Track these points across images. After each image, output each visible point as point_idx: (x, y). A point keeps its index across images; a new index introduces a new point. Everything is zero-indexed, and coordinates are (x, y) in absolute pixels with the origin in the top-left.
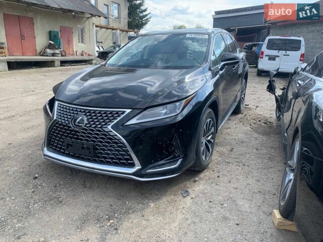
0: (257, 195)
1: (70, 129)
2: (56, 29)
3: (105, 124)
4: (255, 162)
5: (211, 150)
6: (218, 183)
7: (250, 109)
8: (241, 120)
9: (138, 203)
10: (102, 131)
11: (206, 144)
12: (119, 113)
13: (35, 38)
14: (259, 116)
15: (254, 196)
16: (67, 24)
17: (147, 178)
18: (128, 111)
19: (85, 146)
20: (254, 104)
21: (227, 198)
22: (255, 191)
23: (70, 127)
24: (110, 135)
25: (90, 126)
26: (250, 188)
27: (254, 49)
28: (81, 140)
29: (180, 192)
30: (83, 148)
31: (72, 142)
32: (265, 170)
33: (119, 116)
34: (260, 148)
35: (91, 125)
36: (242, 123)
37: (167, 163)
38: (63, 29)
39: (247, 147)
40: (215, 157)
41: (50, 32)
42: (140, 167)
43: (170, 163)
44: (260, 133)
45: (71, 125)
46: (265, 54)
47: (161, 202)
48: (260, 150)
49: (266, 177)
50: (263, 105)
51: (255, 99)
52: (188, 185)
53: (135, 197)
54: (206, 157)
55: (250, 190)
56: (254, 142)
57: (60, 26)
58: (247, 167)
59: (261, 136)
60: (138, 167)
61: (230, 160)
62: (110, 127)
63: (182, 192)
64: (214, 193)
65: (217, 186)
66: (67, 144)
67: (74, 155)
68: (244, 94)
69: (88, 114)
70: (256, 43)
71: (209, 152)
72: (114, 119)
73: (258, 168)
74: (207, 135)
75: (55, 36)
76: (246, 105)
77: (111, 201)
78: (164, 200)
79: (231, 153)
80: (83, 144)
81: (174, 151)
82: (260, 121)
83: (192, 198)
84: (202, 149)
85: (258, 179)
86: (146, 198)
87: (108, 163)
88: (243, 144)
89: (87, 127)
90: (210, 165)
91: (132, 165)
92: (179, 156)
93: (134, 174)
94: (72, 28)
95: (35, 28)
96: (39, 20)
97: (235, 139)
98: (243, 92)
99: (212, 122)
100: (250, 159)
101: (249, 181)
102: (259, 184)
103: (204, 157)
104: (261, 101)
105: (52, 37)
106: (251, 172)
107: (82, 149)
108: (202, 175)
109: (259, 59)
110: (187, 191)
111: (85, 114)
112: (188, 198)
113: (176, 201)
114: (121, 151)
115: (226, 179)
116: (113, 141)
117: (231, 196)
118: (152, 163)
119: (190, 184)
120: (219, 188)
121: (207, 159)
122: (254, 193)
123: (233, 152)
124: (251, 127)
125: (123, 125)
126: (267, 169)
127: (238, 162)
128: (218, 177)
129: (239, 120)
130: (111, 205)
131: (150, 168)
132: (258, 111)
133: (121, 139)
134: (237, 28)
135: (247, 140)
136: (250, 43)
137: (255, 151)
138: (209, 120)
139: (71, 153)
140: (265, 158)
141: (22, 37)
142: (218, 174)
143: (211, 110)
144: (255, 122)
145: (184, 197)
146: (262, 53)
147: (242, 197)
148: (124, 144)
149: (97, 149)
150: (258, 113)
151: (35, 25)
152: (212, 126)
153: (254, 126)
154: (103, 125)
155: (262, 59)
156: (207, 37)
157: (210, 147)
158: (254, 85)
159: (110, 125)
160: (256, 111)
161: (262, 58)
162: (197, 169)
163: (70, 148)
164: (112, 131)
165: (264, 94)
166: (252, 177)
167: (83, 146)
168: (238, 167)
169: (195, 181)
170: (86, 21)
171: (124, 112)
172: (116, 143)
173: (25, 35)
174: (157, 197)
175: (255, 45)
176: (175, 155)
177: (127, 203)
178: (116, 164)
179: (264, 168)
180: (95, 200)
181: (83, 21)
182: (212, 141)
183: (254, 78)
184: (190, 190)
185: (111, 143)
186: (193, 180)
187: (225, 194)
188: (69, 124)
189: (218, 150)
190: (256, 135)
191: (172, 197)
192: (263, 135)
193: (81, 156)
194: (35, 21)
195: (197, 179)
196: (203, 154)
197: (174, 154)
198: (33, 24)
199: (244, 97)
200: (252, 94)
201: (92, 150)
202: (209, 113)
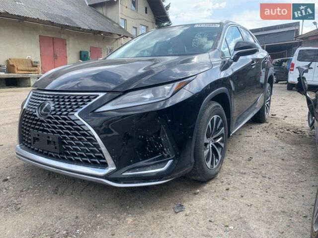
0: (280, 216)
1: (36, 118)
2: (86, 49)
3: (72, 111)
4: (279, 174)
5: (220, 156)
6: (226, 198)
7: (277, 119)
8: (265, 129)
9: (113, 217)
10: (67, 120)
11: (213, 148)
12: (90, 97)
13: (66, 57)
14: (288, 126)
15: (275, 217)
16: (96, 45)
17: (124, 183)
18: (101, 95)
19: (50, 139)
20: (282, 114)
21: (235, 218)
22: (277, 210)
23: (36, 116)
24: (77, 125)
25: (55, 114)
26: (270, 206)
27: (284, 64)
28: (47, 132)
29: (172, 206)
30: (49, 142)
31: (38, 135)
32: (293, 184)
33: (90, 101)
34: (286, 158)
35: (57, 111)
36: (265, 132)
37: (152, 165)
38: (92, 49)
39: (270, 156)
40: (227, 166)
41: (81, 52)
42: (114, 168)
43: (156, 165)
44: (288, 143)
45: (37, 114)
46: (295, 66)
47: (143, 217)
48: (287, 160)
49: (294, 193)
50: (293, 115)
51: (283, 110)
52: (185, 198)
53: (112, 208)
54: (212, 164)
55: (269, 208)
56: (279, 152)
57: (91, 47)
58: (268, 180)
59: (290, 146)
60: (111, 168)
61: (246, 171)
62: (76, 114)
63: (175, 206)
64: (217, 210)
65: (224, 201)
66: (34, 138)
67: (43, 152)
68: (270, 101)
69: (56, 100)
70: (286, 58)
71: (218, 159)
72: (84, 104)
73: (284, 181)
74: (214, 137)
75: (85, 56)
76: (272, 115)
77: (79, 211)
78: (149, 215)
79: (249, 162)
80: (49, 137)
81: (162, 150)
82: (288, 130)
83: (186, 215)
84: (206, 152)
85: (282, 195)
86: (125, 210)
87: (78, 162)
88: (265, 153)
89: (52, 115)
90: (219, 175)
91: (104, 165)
92: (168, 156)
93: (106, 177)
94: (101, 48)
95: (67, 49)
96: (71, 41)
97: (256, 148)
98: (268, 98)
99: (221, 121)
100: (273, 170)
101: (269, 197)
102: (283, 200)
103: (209, 164)
104: (290, 112)
105: (82, 56)
106: (273, 186)
107: (48, 144)
108: (206, 187)
109: (290, 72)
110: (181, 206)
111: (53, 101)
112: (181, 214)
113: (163, 217)
114: (91, 147)
115: (237, 193)
116: (81, 132)
117: (241, 215)
118: (130, 164)
119: (188, 197)
120: (226, 204)
121: (215, 166)
122: (275, 213)
123: (251, 161)
124: (277, 136)
125: (93, 111)
126: (296, 183)
127: (256, 173)
128: (227, 190)
129: (263, 128)
130: (77, 217)
131: (128, 170)
132: (287, 121)
133: (90, 130)
134: (265, 45)
135: (270, 149)
136: (280, 59)
137: (280, 161)
138: (215, 117)
139: (40, 150)
140: (293, 170)
141: (55, 57)
142: (228, 186)
143: (218, 104)
144: (282, 131)
145: (176, 213)
146: (293, 65)
147: (257, 217)
148: (93, 136)
149: (64, 143)
150: (287, 122)
151: (67, 46)
152: (221, 126)
153: (281, 135)
154: (69, 112)
155: (292, 72)
156: (219, 26)
157: (219, 153)
158: (283, 98)
159: (76, 111)
160: (285, 120)
161: (293, 70)
162: (199, 178)
163: (36, 142)
164: (79, 120)
165: (294, 106)
166: (274, 192)
167: (48, 139)
168: (255, 179)
169: (195, 194)
170: (114, 42)
171: (96, 96)
172: (85, 135)
173: (58, 55)
174: (139, 211)
175: (285, 61)
176: (163, 156)
177: (98, 216)
178: (86, 163)
179: (291, 181)
180: (60, 210)
181: (112, 42)
182: (222, 145)
183: (283, 92)
184: (186, 205)
185: (78, 135)
186: (193, 192)
187: (234, 212)
188: (35, 112)
189: (232, 159)
190: (282, 144)
191: (160, 212)
192: (292, 144)
193: (49, 153)
194: (67, 42)
195: (198, 191)
196: (207, 160)
197: (162, 153)
198: (66, 45)
199: (270, 104)
200: (281, 106)
201: (57, 145)
202: (215, 107)
